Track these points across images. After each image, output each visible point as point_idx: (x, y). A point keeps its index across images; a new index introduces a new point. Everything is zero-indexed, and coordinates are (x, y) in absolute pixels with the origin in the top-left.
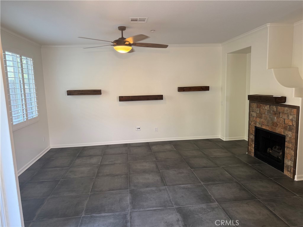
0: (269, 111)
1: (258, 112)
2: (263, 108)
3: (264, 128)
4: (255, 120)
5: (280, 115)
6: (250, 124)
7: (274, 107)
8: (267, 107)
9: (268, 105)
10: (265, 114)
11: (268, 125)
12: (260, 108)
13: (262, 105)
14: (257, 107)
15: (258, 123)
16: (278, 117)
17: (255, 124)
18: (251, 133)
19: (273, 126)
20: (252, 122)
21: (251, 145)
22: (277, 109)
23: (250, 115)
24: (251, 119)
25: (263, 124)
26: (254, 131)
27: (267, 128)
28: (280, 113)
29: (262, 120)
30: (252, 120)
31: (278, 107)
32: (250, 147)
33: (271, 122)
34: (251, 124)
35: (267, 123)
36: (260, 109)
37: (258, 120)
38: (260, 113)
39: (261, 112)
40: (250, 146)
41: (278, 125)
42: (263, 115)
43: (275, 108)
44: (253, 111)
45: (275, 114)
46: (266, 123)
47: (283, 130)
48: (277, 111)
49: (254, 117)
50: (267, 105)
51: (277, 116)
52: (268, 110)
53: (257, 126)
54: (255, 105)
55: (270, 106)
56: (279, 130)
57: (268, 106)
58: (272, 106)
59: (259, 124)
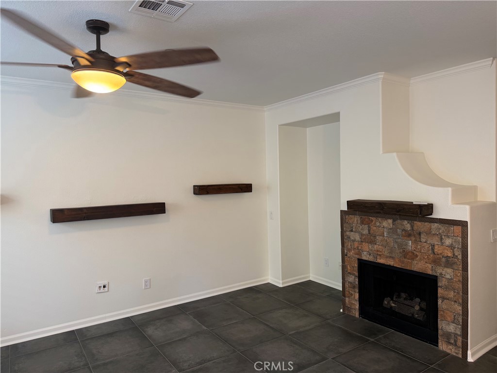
0: (393, 231)
1: (366, 232)
2: (378, 224)
3: (382, 262)
4: (358, 247)
5: (420, 238)
6: (346, 255)
7: (406, 222)
8: (388, 223)
9: (390, 218)
10: (384, 236)
11: (390, 257)
12: (369, 224)
13: (373, 219)
14: (362, 223)
15: (365, 253)
16: (415, 242)
17: (359, 254)
18: (349, 271)
19: (405, 258)
20: (349, 250)
21: (352, 295)
22: (412, 227)
23: (345, 238)
24: (348, 244)
25: (380, 255)
26: (356, 269)
27: (391, 262)
28: (420, 234)
29: (375, 246)
30: (349, 247)
31: (415, 222)
32: (347, 299)
33: (398, 251)
34: (348, 255)
35: (391, 252)
36: (369, 227)
37: (366, 247)
38: (369, 233)
39: (372, 232)
40: (349, 297)
41: (417, 256)
42: (379, 238)
43: (407, 225)
44: (352, 231)
45: (409, 235)
46: (386, 253)
47: (430, 266)
48: (413, 230)
49: (354, 241)
50: (387, 219)
51: (413, 239)
52: (391, 229)
53: (364, 258)
54: (355, 219)
55: (394, 221)
56: (420, 266)
57: (390, 221)
58: (399, 221)
59: (370, 255)
